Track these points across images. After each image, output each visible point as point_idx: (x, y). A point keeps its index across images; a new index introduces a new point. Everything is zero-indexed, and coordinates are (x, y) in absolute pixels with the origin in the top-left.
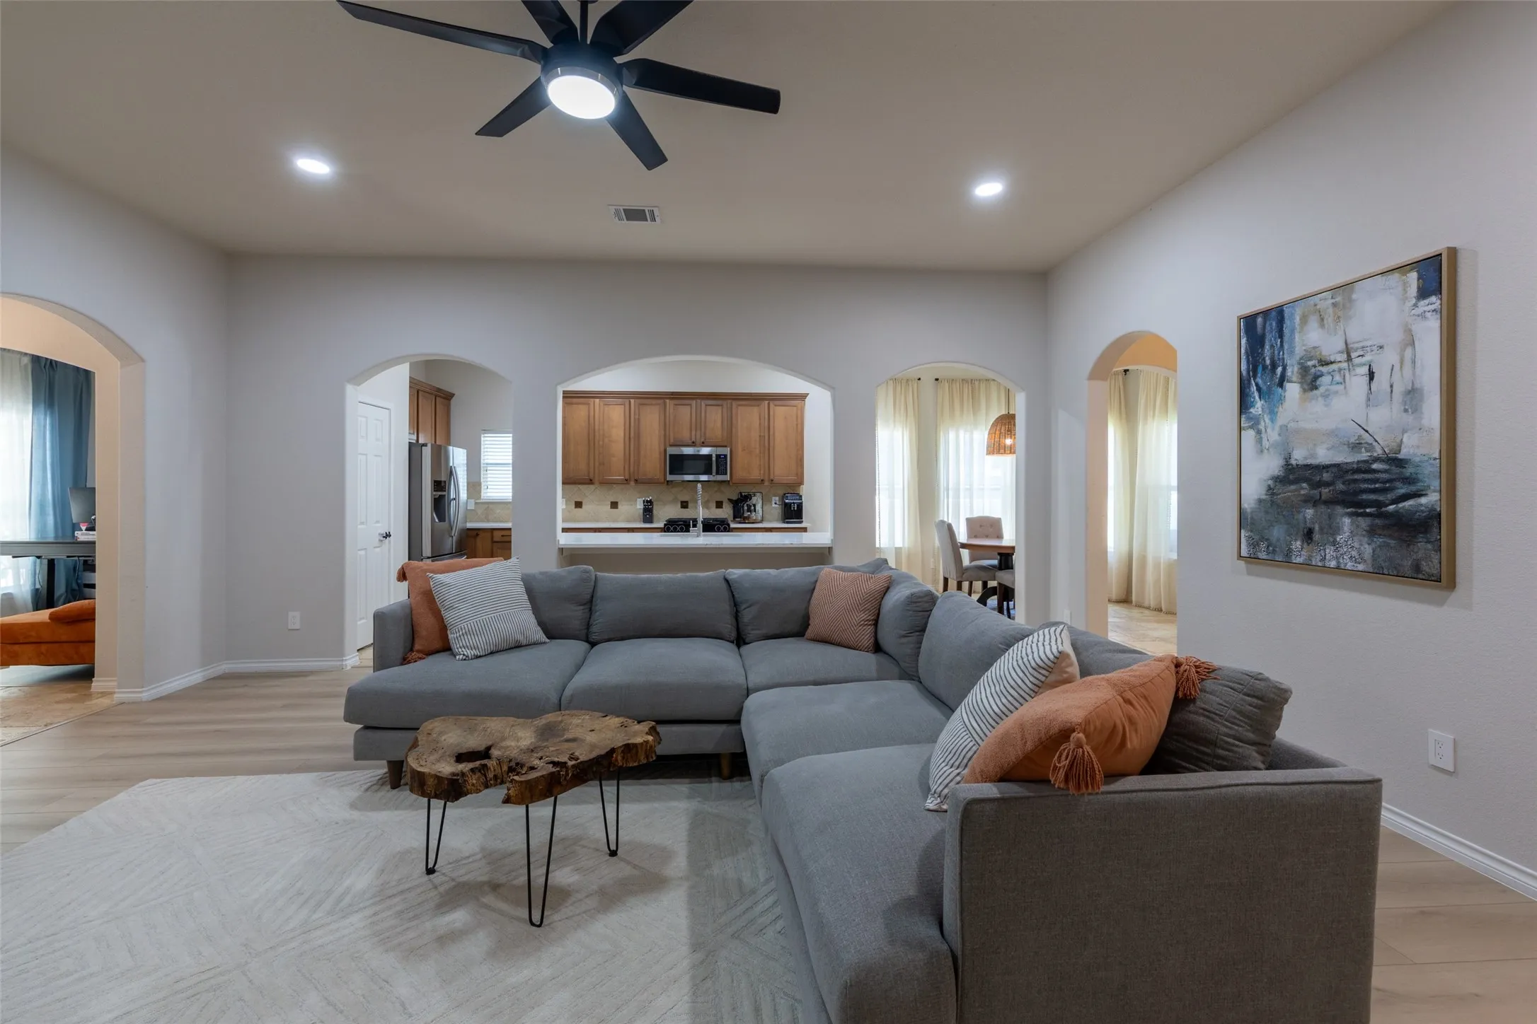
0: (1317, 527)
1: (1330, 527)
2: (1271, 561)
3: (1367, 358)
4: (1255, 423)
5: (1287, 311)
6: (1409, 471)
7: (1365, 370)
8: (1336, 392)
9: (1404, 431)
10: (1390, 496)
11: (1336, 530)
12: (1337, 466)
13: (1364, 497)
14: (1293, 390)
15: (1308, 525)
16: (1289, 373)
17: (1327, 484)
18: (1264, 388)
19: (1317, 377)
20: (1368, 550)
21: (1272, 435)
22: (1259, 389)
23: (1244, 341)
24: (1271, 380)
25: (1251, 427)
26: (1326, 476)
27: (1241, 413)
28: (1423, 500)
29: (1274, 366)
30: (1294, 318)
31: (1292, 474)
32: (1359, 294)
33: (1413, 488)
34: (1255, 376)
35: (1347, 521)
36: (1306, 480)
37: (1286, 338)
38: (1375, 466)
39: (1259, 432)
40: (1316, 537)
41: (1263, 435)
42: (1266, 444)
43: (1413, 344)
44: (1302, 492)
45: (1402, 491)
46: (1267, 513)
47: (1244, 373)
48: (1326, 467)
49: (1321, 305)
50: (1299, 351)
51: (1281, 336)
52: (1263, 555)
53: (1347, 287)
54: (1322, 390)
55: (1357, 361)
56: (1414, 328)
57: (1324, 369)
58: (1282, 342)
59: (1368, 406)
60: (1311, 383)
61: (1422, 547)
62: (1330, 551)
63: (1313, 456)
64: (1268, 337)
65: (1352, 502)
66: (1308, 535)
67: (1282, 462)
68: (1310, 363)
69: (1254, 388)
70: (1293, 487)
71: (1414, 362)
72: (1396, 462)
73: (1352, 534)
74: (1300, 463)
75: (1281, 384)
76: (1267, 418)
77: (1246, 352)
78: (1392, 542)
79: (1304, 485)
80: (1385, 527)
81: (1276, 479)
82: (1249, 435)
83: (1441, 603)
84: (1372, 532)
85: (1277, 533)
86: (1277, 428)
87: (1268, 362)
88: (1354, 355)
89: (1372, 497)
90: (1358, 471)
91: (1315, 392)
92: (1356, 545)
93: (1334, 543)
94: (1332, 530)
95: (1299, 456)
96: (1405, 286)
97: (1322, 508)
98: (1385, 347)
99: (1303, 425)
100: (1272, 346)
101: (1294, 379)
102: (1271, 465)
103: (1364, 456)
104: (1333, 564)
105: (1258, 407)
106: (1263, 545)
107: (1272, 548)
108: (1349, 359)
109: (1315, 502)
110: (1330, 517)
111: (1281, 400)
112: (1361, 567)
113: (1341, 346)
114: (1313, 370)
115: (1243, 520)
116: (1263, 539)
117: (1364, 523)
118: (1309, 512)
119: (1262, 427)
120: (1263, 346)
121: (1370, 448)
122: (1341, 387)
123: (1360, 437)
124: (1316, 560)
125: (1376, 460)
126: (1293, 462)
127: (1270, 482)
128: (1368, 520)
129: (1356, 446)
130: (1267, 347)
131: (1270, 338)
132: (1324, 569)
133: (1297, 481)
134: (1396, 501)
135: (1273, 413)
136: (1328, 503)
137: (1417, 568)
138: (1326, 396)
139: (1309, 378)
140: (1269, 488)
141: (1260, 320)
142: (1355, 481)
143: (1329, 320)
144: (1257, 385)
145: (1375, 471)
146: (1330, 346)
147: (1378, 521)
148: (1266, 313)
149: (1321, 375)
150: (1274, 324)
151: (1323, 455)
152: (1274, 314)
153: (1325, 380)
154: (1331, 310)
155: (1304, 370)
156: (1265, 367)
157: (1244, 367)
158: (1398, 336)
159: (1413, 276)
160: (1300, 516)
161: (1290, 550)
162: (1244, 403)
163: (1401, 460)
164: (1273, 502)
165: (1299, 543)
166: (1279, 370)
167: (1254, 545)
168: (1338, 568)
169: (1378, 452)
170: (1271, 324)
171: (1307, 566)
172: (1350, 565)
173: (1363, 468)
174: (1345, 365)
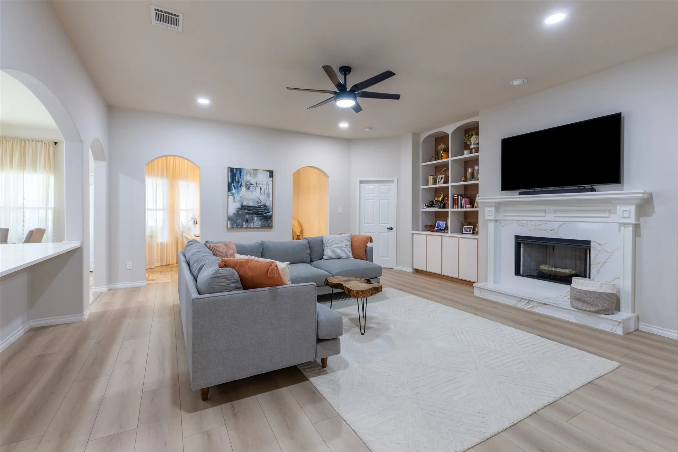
0: (249, 219)
1: (252, 219)
2: (237, 228)
3: (260, 185)
4: (233, 195)
5: (242, 170)
6: (268, 208)
7: (260, 188)
8: (254, 191)
9: (267, 201)
10: (264, 212)
11: (254, 220)
12: (254, 206)
13: (259, 213)
14: (243, 188)
15: (247, 218)
16: (243, 184)
17: (251, 210)
18: (236, 186)
19: (249, 187)
20: (260, 223)
21: (238, 198)
22: (234, 187)
23: (230, 173)
24: (238, 185)
25: (232, 195)
26: (251, 208)
27: (229, 191)
28: (270, 213)
29: (239, 182)
30: (244, 173)
31: (243, 208)
32: (259, 172)
33: (268, 211)
34: (233, 183)
35: (256, 217)
36: (246, 209)
37: (242, 176)
38: (261, 207)
39: (234, 197)
40: (249, 221)
41: (235, 198)
42: (236, 199)
43: (268, 185)
44: (246, 212)
45: (266, 212)
46: (236, 217)
47: (230, 182)
48: (252, 206)
49: (251, 172)
50: (245, 180)
51: (241, 175)
52: (235, 227)
53: (257, 170)
54: (251, 190)
55: (258, 186)
56: (269, 182)
57: (251, 186)
58: (241, 177)
59: (260, 195)
60: (248, 188)
61: (269, 221)
62: (252, 224)
63: (248, 204)
64: (237, 175)
65: (257, 214)
66: (247, 221)
67: (240, 205)
68: (248, 184)
69: (233, 186)
70: (243, 211)
71: (268, 188)
72: (265, 206)
73: (257, 220)
74: (245, 205)
75: (241, 186)
76: (236, 194)
77: (230, 176)
78: (264, 221)
79: (246, 210)
80: (263, 218)
81: (239, 209)
82: (231, 198)
83: (270, 231)
84: (261, 219)
85: (239, 221)
86: (239, 197)
87: (237, 181)
88: (257, 184)
89: (261, 213)
90: (258, 207)
91: (249, 190)
92: (258, 222)
93: (253, 222)
94: (252, 220)
95: (245, 204)
96: (267, 174)
97: (251, 215)
98: (264, 184)
99: (246, 197)
100: (238, 177)
101: (244, 186)
102: (238, 205)
103: (259, 205)
104: (253, 227)
105: (234, 191)
106: (235, 224)
107: (238, 225)
108: (257, 185)
109: (249, 214)
110: (252, 217)
111: (241, 190)
112: (258, 227)
113: (255, 182)
114: (249, 185)
115: (229, 218)
116: (235, 223)
117: (259, 218)
118: (247, 216)
119: (235, 195)
120: (236, 176)
121: (260, 203)
122: (254, 190)
123: (258, 201)
124: (249, 226)
125: (262, 205)
126: (243, 205)
127: (237, 209)
128: (260, 217)
129: (258, 203)
130: (237, 177)
131: (238, 175)
132: (251, 228)
133: (245, 209)
134: (265, 214)
135: (238, 193)
136: (252, 214)
137: (268, 225)
138: (252, 191)
139: (248, 187)
140: (237, 211)
141: (235, 170)
142: (258, 209)
143: (252, 175)
144: (234, 185)
145: (262, 208)
146: (253, 181)
147: (262, 217)
148: (237, 169)
149: (251, 187)
150: (239, 172)
151: (251, 204)
152: (239, 170)
153: (251, 188)
154: (253, 173)
155: (247, 185)
156: (236, 181)
157: (230, 180)
158: (266, 183)
159: (268, 173)
160: (245, 217)
161: (242, 225)
162: (230, 189)
163: (266, 206)
164: (238, 214)
165: (245, 223)
166: (240, 183)
167: (232, 224)
168: (254, 227)
169: (262, 204)
170: (238, 172)
171: (247, 228)
172: (256, 226)
173: (259, 207)
174: (256, 186)
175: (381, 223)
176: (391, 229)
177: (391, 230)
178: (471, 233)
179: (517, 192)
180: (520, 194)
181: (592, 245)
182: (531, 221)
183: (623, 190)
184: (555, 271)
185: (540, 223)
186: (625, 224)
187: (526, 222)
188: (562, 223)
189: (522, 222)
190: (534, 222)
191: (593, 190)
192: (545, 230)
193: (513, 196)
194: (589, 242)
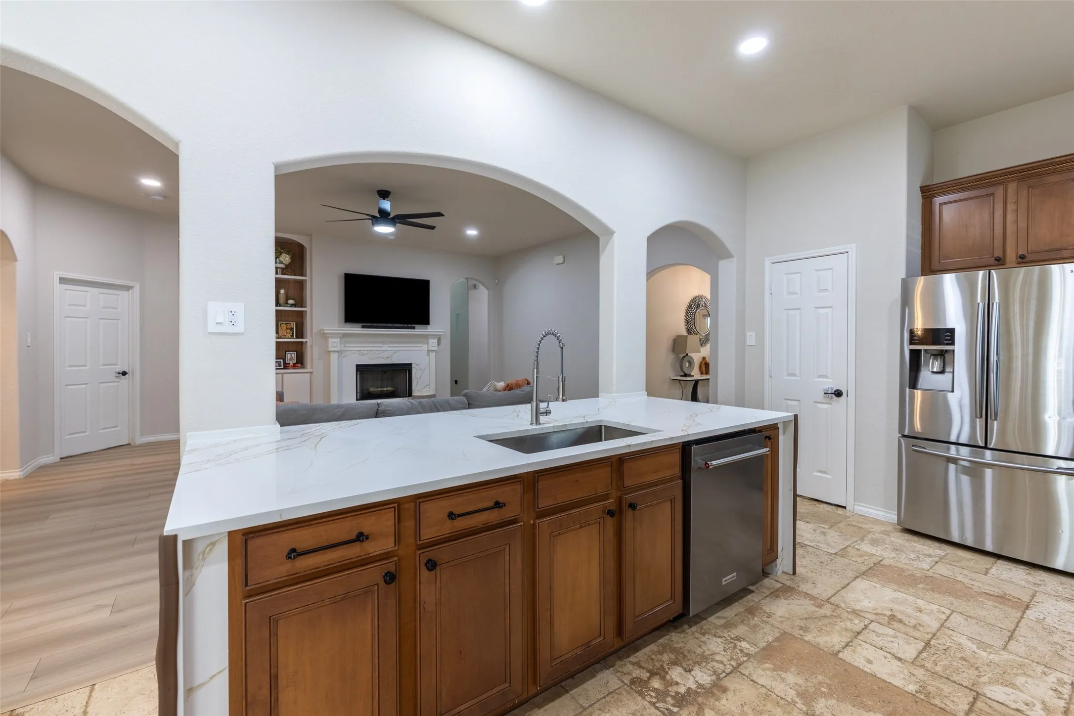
175: (104, 365)
176: (124, 373)
177: (123, 377)
178: (282, 367)
179: (361, 325)
180: (363, 327)
181: (413, 366)
182: (371, 351)
183: (427, 329)
184: (381, 391)
185: (377, 352)
186: (432, 351)
187: (367, 352)
188: (394, 352)
189: (362, 352)
190: (373, 352)
191: (414, 328)
192: (382, 357)
193: (356, 329)
194: (411, 364)
